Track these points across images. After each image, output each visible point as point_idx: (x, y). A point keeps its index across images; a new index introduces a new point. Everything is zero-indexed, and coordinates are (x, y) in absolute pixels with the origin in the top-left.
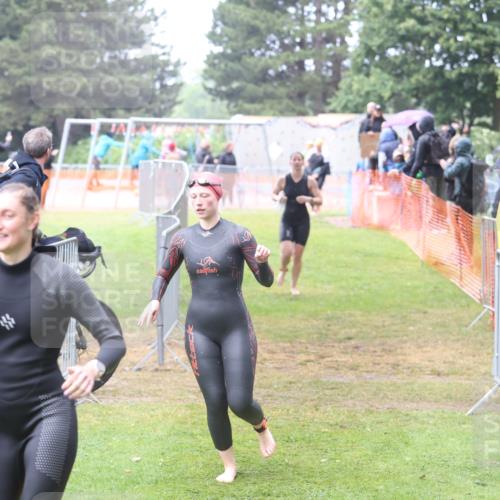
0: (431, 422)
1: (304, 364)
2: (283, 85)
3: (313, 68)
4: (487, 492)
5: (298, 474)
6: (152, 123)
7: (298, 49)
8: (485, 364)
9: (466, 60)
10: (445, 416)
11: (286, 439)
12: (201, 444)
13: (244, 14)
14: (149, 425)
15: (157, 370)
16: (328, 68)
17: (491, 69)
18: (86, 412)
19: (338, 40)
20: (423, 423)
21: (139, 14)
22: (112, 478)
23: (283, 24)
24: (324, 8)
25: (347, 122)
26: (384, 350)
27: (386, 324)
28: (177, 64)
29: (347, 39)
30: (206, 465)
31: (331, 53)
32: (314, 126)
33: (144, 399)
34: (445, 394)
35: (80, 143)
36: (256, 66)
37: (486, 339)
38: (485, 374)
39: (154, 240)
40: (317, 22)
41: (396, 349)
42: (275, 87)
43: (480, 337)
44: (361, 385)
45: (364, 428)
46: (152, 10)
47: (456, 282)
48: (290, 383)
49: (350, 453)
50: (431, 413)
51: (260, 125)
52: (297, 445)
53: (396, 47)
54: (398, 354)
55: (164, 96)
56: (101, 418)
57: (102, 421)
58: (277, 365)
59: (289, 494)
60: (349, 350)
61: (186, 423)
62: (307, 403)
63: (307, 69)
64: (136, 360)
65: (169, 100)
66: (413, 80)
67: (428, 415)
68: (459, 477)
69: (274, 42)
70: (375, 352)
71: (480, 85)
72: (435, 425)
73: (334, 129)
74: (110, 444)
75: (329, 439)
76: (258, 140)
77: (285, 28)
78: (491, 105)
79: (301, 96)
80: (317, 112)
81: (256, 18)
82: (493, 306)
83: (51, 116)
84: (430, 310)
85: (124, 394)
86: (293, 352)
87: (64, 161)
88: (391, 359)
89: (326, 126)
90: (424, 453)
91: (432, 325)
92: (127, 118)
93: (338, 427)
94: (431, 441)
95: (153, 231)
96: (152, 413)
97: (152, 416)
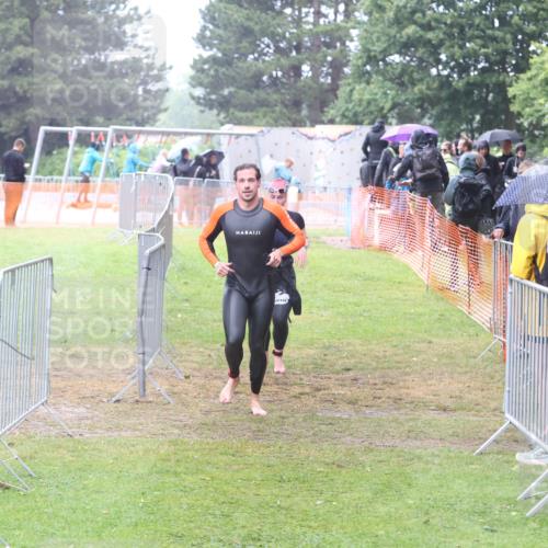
0: (436, 462)
1: (297, 397)
2: (277, 91)
3: (310, 74)
4: (496, 539)
5: (292, 517)
6: (134, 132)
7: (294, 53)
8: (495, 400)
9: (476, 69)
10: (452, 454)
11: (278, 479)
12: (186, 483)
13: (238, 15)
14: (128, 462)
15: (137, 401)
16: (327, 74)
17: (501, 78)
18: (60, 447)
19: (338, 44)
20: (427, 462)
21: (121, 13)
22: (87, 519)
23: (279, 25)
24: (324, 9)
25: (346, 134)
26: (385, 383)
27: (387, 354)
28: (163, 68)
29: (348, 43)
30: (191, 507)
31: (329, 59)
32: (310, 138)
33: (123, 433)
34: (450, 432)
35: (55, 152)
36: (248, 71)
37: (496, 372)
38: (495, 410)
39: (136, 260)
40: (316, 24)
41: (398, 381)
42: (268, 94)
43: (488, 370)
44: (360, 421)
45: (364, 467)
46: (136, 9)
47: (464, 309)
48: (283, 418)
49: (348, 495)
50: (437, 453)
51: (252, 135)
52: (290, 485)
53: (400, 53)
54: (401, 388)
55: (149, 103)
56: (76, 454)
57: (78, 456)
58: (268, 398)
59: (281, 539)
60: (347, 382)
61: (169, 460)
62: (302, 440)
63: (304, 75)
64: (115, 390)
65: (153, 107)
66: (416, 89)
67: (433, 455)
68: (467, 522)
69: (268, 46)
70: (375, 384)
71: (491, 95)
72: (440, 465)
73: (333, 141)
74: (86, 482)
75: (325, 479)
76: (250, 151)
77: (280, 30)
78: (503, 117)
79: (297, 104)
80: (315, 122)
81: (249, 19)
82: (504, 336)
83: (23, 123)
84: (434, 340)
85: (101, 428)
86: (286, 384)
87: (38, 172)
88: (393, 393)
89: (323, 138)
90: (428, 496)
91: (437, 355)
92: (107, 126)
93: (335, 467)
94: (436, 483)
95: (134, 250)
96: (132, 449)
97: (132, 452)
